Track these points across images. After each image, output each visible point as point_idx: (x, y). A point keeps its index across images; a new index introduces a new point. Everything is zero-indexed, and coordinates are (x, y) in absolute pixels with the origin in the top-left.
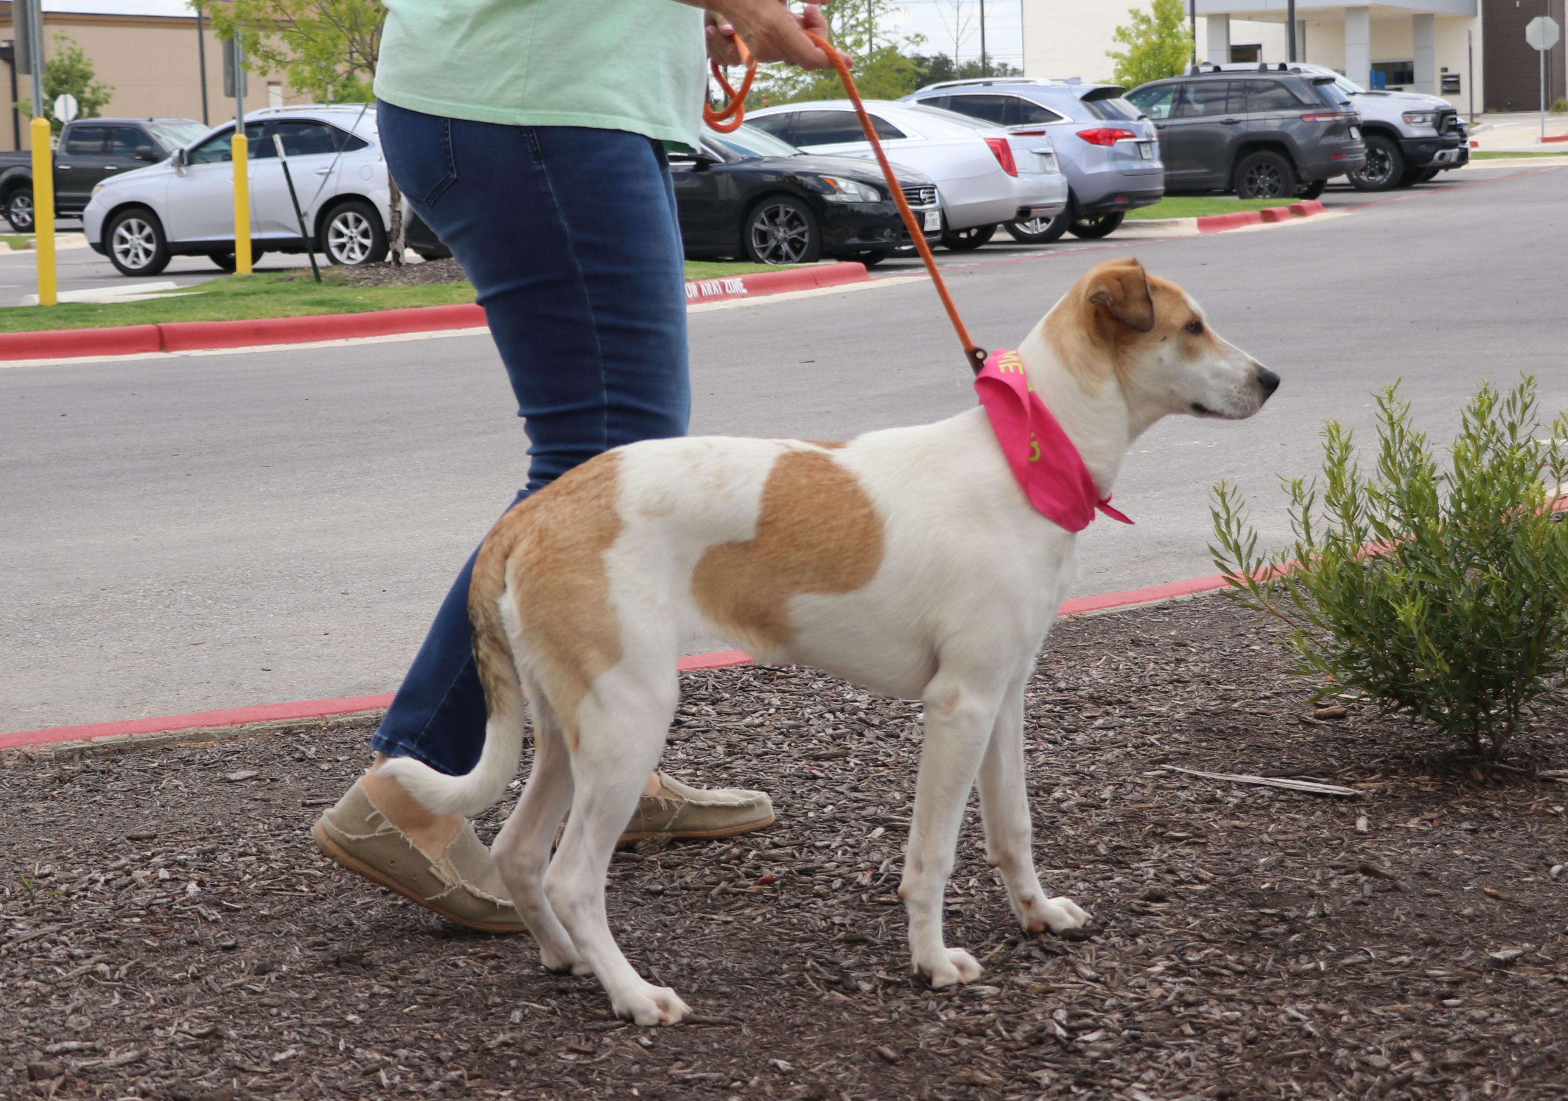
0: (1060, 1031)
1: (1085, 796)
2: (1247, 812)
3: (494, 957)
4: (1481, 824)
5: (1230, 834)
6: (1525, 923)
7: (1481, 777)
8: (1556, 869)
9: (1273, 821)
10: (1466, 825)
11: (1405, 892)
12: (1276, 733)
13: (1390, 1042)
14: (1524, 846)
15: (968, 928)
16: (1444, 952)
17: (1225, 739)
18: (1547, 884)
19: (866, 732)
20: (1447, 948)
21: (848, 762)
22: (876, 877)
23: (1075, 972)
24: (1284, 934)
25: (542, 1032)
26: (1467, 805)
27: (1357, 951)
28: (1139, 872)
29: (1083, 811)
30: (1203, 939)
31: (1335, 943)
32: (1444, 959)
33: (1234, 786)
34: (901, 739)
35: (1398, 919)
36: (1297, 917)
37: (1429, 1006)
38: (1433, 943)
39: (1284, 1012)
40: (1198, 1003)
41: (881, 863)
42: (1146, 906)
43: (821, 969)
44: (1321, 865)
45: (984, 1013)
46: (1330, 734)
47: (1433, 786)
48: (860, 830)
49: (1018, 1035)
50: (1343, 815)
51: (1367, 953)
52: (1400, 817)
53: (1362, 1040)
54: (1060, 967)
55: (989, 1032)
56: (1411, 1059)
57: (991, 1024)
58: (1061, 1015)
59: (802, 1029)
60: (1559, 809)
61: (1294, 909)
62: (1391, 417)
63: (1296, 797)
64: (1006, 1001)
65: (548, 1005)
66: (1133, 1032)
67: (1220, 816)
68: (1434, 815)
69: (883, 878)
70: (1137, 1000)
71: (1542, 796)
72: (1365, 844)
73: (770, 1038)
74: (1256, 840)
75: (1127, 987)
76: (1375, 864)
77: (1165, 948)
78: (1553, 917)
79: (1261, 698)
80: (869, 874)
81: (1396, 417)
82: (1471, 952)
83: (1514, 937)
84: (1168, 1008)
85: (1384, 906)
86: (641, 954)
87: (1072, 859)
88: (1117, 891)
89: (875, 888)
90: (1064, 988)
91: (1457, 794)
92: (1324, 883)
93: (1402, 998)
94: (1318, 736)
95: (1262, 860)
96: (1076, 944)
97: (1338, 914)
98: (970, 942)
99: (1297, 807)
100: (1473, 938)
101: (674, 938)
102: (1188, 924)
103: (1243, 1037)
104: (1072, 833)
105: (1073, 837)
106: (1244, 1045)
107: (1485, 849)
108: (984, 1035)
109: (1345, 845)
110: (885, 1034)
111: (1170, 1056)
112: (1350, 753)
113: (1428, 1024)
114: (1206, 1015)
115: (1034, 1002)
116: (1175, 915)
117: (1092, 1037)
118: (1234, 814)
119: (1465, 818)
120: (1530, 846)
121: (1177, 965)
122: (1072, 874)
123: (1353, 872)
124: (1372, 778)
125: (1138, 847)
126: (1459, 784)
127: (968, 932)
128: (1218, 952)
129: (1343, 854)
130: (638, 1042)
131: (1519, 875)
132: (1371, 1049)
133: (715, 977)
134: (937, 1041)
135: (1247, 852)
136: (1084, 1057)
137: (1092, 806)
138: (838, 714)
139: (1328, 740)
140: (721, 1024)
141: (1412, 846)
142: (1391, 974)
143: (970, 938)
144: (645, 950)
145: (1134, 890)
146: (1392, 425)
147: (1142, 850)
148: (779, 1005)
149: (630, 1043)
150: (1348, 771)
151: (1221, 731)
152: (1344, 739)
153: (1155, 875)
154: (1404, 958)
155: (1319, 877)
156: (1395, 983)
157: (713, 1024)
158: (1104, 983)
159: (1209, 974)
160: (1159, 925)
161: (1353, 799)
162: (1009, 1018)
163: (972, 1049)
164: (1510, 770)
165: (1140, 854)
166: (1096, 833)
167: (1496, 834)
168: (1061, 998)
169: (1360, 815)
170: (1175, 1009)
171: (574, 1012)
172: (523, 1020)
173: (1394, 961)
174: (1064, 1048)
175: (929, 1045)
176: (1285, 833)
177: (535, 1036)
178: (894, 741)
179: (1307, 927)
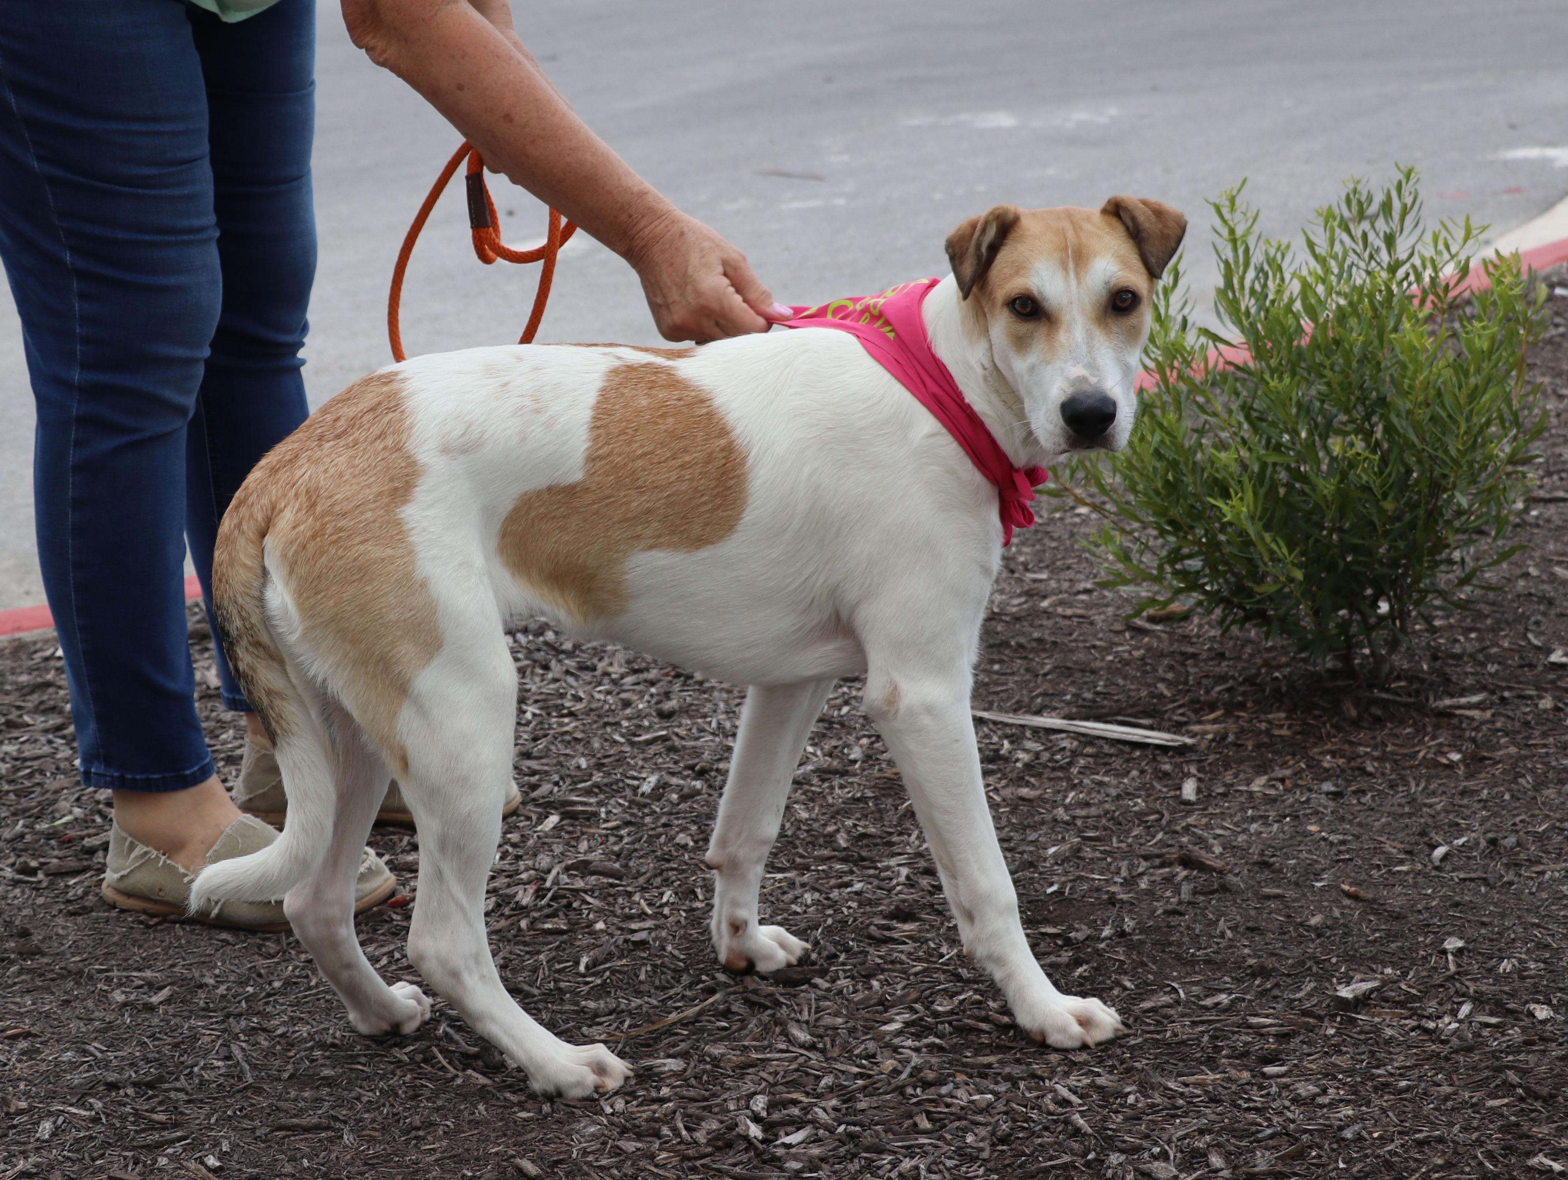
0: (755, 1131)
1: (830, 755)
2: (1039, 775)
3: (27, 1035)
4: (1349, 782)
5: (1014, 809)
6: (1391, 936)
7: (1354, 713)
8: (1440, 852)
9: (1074, 787)
10: (1328, 787)
11: (1236, 892)
12: (1094, 647)
13: (1184, 1138)
14: (1402, 815)
15: (654, 966)
16: (1277, 985)
17: (1025, 658)
18: (1426, 876)
19: (553, 663)
20: (1283, 981)
21: (525, 712)
22: (540, 894)
23: (785, 1033)
24: (1067, 965)
25: (78, 1151)
26: (1333, 754)
27: (1162, 987)
28: (888, 873)
29: (823, 780)
30: (958, 978)
31: (1134, 977)
32: (1275, 997)
33: (1028, 734)
34: (598, 673)
35: (1222, 935)
36: (1087, 939)
37: (1246, 1075)
38: (1262, 972)
39: (1053, 1090)
40: (941, 1082)
41: (549, 871)
42: (889, 928)
43: (457, 1037)
44: (1128, 854)
45: (662, 1101)
46: (1165, 646)
47: (1289, 728)
48: (529, 818)
49: (701, 1136)
50: (1166, 774)
51: (1175, 990)
52: (1242, 776)
53: (1147, 1137)
54: (766, 1028)
55: (665, 1131)
56: (1208, 1165)
57: (668, 1119)
58: (760, 1103)
59: (421, 1133)
60: (1455, 757)
61: (1084, 927)
62: (1232, 231)
63: (1107, 749)
64: (693, 1081)
65: (91, 1108)
66: (852, 1128)
67: (1004, 782)
68: (1287, 772)
69: (550, 895)
70: (860, 1076)
71: (1434, 738)
72: (1190, 820)
73: (379, 1148)
74: (1048, 817)
75: (851, 1059)
76: (1198, 852)
77: (908, 994)
78: (1428, 925)
79: (1079, 592)
80: (531, 889)
81: (1239, 232)
82: (1312, 985)
83: (1374, 959)
84: (900, 1090)
85: (1205, 916)
86: (223, 1021)
87: (802, 856)
88: (854, 905)
89: (540, 909)
90: (769, 1060)
91: (1321, 738)
92: (1130, 882)
93: (1211, 1063)
94: (1149, 649)
95: (1052, 850)
96: (791, 990)
97: (1144, 930)
98: (657, 988)
99: (1105, 764)
100: (1317, 963)
101: (269, 995)
102: (942, 956)
103: (993, 1134)
104: (804, 815)
105: (805, 822)
106: (993, 1145)
107: (1350, 822)
108: (657, 1135)
109: (1164, 822)
110: (529, 1136)
111: (894, 1165)
112: (1188, 674)
113: (1239, 1107)
114: (949, 1100)
115: (728, 1082)
116: (927, 940)
117: (795, 1138)
118: (1022, 778)
119: (1326, 775)
120: (1410, 815)
121: (921, 1019)
122: (798, 880)
123: (1170, 864)
124: (1212, 716)
125: (891, 834)
126: (1324, 724)
127: (655, 972)
128: (978, 997)
129: (1160, 836)
130: (202, 1163)
131: (1391, 861)
132: (1156, 1150)
133: (317, 1053)
134: (595, 1146)
135: (1033, 836)
136: (782, 1169)
137: (835, 772)
138: (519, 636)
139: (1162, 655)
140: (317, 1128)
141: (1253, 819)
142: (1203, 1022)
143: (657, 983)
144: (228, 1016)
145: (877, 902)
146: (1234, 241)
147: (895, 839)
148: (396, 1095)
149: (192, 1165)
150: (1180, 706)
151: (1020, 646)
152: (1182, 654)
153: (908, 878)
154: (1223, 998)
155: (1124, 873)
156: (1206, 1038)
157: (307, 1129)
158: (823, 1051)
159: (962, 1030)
160: (903, 957)
161: (1182, 750)
162: (692, 1109)
163: (639, 1158)
164: (1394, 702)
165: (891, 844)
166: (836, 814)
167: (1367, 798)
168: (764, 1075)
169: (1188, 775)
170: (910, 1091)
171: (123, 1118)
172: (53, 1135)
173: (1209, 1002)
174: (759, 1154)
175: (585, 1153)
176: (1087, 805)
177: (68, 1158)
178: (587, 676)
179: (1098, 953)
